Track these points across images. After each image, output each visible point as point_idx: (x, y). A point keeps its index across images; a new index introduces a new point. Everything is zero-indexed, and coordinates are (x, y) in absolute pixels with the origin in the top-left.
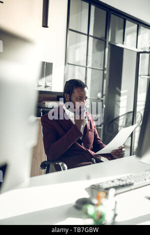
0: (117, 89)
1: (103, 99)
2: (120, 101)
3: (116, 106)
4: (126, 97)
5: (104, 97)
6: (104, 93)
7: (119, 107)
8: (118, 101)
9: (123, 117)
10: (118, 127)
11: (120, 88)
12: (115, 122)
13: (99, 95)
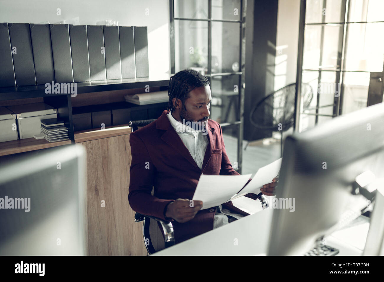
0: (270, 44)
1: (241, 73)
2: (274, 65)
3: (268, 74)
4: (285, 57)
5: (244, 69)
6: (243, 63)
7: (274, 75)
8: (270, 66)
9: (281, 92)
10: (272, 108)
11: (275, 43)
12: (267, 101)
13: (235, 67)
